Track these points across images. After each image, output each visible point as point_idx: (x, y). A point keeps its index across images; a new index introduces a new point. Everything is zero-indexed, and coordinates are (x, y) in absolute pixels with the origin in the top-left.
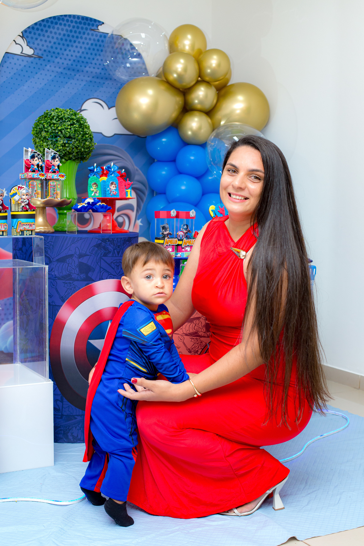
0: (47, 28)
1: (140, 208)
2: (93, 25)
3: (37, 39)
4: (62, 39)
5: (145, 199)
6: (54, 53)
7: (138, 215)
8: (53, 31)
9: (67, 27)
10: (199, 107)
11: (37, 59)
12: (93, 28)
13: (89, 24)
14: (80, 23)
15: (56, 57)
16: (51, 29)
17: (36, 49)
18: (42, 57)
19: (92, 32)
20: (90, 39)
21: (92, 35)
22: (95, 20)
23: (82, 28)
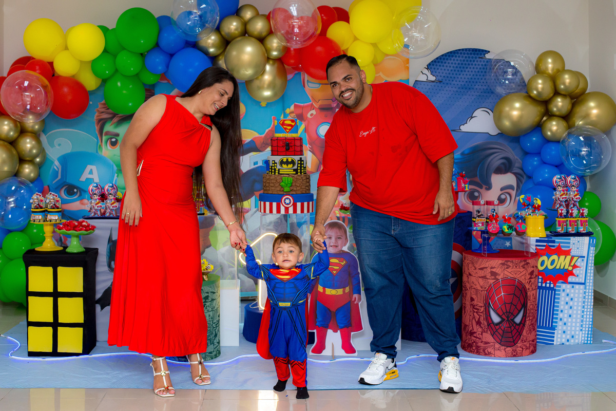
0: (445, 61)
1: (519, 188)
2: (481, 54)
3: (438, 69)
4: (457, 67)
5: (524, 181)
6: (451, 77)
7: (517, 193)
8: (451, 62)
9: (461, 58)
10: (557, 113)
11: (438, 83)
12: (481, 56)
13: (478, 54)
14: (471, 54)
15: (453, 81)
16: (449, 61)
17: (437, 76)
18: (442, 82)
19: (481, 59)
20: (479, 65)
21: (481, 61)
22: (483, 51)
23: (472, 57)
